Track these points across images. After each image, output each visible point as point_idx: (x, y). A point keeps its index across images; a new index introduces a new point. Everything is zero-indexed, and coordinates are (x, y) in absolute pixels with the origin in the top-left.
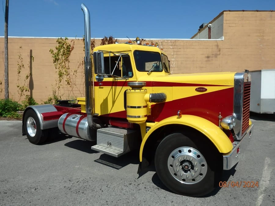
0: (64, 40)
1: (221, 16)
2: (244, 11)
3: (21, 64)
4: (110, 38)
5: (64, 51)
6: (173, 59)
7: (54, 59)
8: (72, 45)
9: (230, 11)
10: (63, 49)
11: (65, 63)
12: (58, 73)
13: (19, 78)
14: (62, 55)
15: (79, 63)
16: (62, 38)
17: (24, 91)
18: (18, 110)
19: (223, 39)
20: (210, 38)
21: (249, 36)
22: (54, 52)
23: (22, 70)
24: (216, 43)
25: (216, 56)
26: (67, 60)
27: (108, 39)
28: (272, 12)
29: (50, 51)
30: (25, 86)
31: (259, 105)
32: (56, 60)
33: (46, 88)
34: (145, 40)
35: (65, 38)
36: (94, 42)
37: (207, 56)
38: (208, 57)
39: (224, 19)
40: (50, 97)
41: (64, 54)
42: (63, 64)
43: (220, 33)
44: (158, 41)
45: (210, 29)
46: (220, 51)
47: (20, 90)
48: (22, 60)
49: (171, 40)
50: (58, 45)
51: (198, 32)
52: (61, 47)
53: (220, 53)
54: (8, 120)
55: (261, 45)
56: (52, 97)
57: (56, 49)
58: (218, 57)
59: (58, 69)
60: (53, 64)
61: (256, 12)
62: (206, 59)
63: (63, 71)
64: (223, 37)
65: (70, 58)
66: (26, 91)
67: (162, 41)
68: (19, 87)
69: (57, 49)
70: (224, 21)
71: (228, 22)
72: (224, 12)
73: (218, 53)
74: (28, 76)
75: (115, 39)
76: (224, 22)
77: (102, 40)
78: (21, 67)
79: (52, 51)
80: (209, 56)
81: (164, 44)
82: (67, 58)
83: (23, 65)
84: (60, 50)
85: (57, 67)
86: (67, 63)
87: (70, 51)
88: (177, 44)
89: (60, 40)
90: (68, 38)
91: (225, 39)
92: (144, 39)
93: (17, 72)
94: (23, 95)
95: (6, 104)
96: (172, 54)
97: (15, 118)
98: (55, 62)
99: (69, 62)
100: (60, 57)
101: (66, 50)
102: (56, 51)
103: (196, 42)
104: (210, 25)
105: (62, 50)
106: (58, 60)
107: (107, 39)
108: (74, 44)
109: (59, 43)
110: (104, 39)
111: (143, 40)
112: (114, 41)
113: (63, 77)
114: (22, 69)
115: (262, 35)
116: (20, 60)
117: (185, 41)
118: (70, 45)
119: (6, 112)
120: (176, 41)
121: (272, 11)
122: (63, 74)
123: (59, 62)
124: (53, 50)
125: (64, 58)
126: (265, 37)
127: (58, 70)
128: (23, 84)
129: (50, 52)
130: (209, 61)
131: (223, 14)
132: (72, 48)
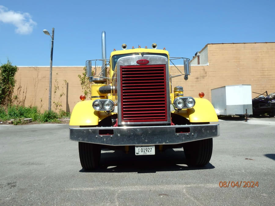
1: (206, 48)
2: (223, 44)
3: (56, 86)
7: (81, 82)
8: (95, 72)
9: (212, 44)
11: (89, 84)
12: (84, 92)
13: (55, 96)
14: (87, 79)
17: (59, 106)
18: (57, 118)
19: (208, 65)
20: (199, 64)
21: (228, 62)
23: (57, 91)
24: (203, 68)
25: (203, 77)
29: (78, 76)
30: (59, 102)
31: (226, 110)
32: (83, 83)
37: (196, 77)
38: (197, 78)
39: (208, 50)
42: (88, 85)
43: (207, 60)
45: (199, 57)
46: (206, 73)
47: (55, 105)
48: (57, 83)
50: (84, 72)
51: (193, 59)
54: (52, 123)
55: (238, 69)
58: (205, 78)
60: (80, 86)
61: (233, 44)
62: (196, 80)
63: (88, 91)
64: (208, 63)
66: (60, 106)
68: (55, 103)
69: (83, 74)
71: (211, 52)
72: (208, 45)
73: (205, 75)
74: (62, 94)
76: (209, 52)
78: (57, 88)
79: (80, 76)
80: (198, 77)
84: (85, 75)
85: (84, 88)
91: (210, 65)
93: (54, 92)
94: (57, 108)
95: (49, 114)
97: (57, 123)
98: (82, 84)
100: (86, 80)
102: (82, 76)
104: (199, 54)
106: (84, 83)
109: (85, 70)
113: (88, 95)
114: (58, 89)
115: (238, 61)
117: (179, 67)
118: (93, 72)
119: (50, 119)
121: (245, 43)
122: (88, 92)
123: (85, 84)
125: (88, 81)
126: (241, 63)
127: (84, 90)
128: (58, 101)
130: (198, 81)
131: (207, 46)
132: (95, 74)
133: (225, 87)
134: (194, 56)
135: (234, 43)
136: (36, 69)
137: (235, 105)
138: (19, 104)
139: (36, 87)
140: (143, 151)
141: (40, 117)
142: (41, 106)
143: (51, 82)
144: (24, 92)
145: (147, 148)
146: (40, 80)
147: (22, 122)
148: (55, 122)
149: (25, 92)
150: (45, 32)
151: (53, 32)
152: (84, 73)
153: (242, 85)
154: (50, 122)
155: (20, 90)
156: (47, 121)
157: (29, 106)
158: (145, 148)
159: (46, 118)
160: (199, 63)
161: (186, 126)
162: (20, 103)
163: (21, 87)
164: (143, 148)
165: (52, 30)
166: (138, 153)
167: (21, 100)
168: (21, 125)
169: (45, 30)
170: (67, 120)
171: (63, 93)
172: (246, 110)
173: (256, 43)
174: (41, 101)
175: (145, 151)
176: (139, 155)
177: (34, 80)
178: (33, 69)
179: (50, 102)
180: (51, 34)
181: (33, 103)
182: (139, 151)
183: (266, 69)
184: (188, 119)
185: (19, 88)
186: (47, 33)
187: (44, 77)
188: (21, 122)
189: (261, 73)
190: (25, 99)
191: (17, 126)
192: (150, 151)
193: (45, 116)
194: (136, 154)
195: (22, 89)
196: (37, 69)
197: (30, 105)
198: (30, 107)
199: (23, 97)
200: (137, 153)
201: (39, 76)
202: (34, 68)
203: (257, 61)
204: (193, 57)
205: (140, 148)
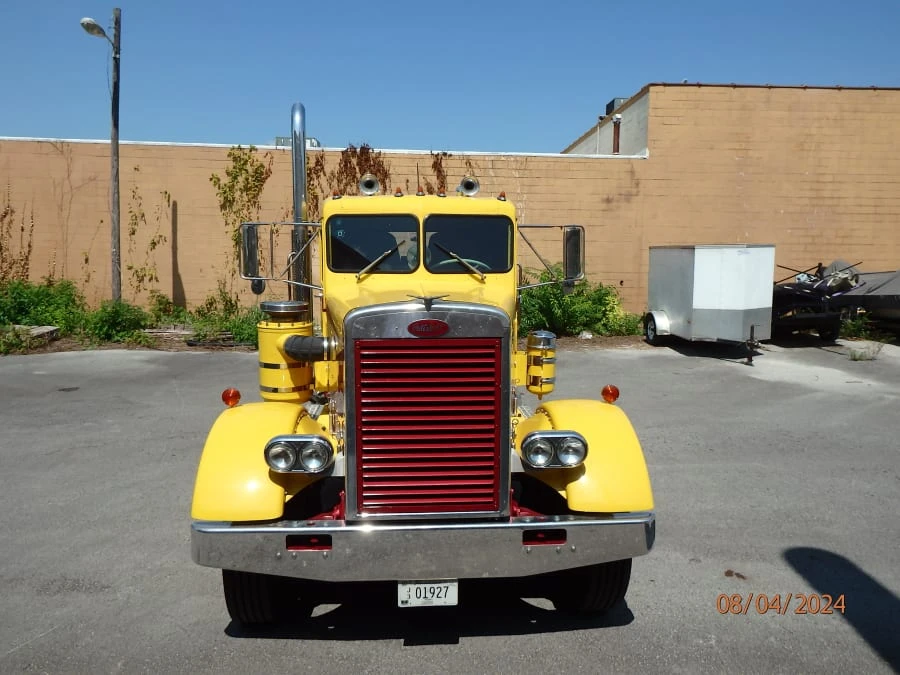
0: (247, 151)
1: (645, 97)
2: (700, 85)
3: (136, 210)
4: (362, 148)
5: (247, 179)
6: (520, 204)
7: (222, 199)
8: (266, 165)
9: (665, 85)
10: (244, 176)
11: (248, 209)
12: (231, 234)
13: (133, 245)
14: (241, 189)
15: (284, 211)
16: (243, 146)
17: (146, 279)
18: (144, 327)
19: (647, 156)
20: (618, 153)
21: (712, 149)
22: (222, 182)
23: (140, 227)
24: (628, 167)
25: (628, 197)
26: (254, 201)
27: (358, 150)
28: (772, 89)
29: (211, 179)
30: (147, 268)
31: (689, 322)
32: (227, 204)
33: (201, 271)
34: (451, 155)
35: (248, 146)
36: (322, 157)
37: (605, 197)
38: (608, 201)
39: (651, 106)
40: (211, 294)
41: (246, 189)
42: (245, 212)
43: (643, 140)
44: (482, 158)
45: (617, 125)
46: (637, 185)
47: (135, 277)
48: (139, 201)
49: (517, 156)
50: (231, 164)
51: (599, 123)
52: (240, 170)
53: (638, 192)
55: (741, 173)
56: (216, 294)
57: (225, 174)
58: (635, 199)
59: (231, 225)
60: (218, 212)
61: (732, 89)
62: (604, 206)
64: (647, 151)
65: (263, 197)
66: (151, 280)
67: (493, 158)
68: (133, 271)
69: (228, 174)
70: (650, 110)
71: (660, 112)
72: (652, 89)
73: (634, 191)
74: (156, 240)
75: (376, 150)
76: (651, 112)
77: (343, 153)
78: (139, 219)
79: (215, 180)
80: (611, 197)
81: (499, 165)
82: (255, 197)
83: (143, 215)
84: (235, 178)
85: (230, 221)
86: (253, 210)
87: (263, 181)
88: (531, 166)
89: (237, 153)
90: (257, 146)
91: (651, 156)
92: (449, 153)
93: (128, 233)
94: (142, 288)
95: (116, 313)
96: (519, 191)
97: (144, 346)
98: (223, 207)
99: (259, 208)
100: (237, 194)
101: (253, 177)
102: (225, 180)
103: (578, 161)
104: (619, 116)
105: (241, 179)
106: (231, 203)
107: (355, 152)
108: (271, 163)
109: (235, 159)
110: (346, 151)
111: (445, 154)
112: (374, 155)
114: (141, 223)
115: (743, 147)
116: (134, 203)
118: (262, 166)
119: (119, 332)
120: (529, 159)
121: (770, 87)
123: (236, 207)
124: (219, 176)
125: (246, 198)
127: (230, 228)
128: (143, 262)
129: (212, 182)
130: (610, 210)
131: (648, 91)
132: (267, 173)
133: (693, 248)
134: (604, 115)
135: (735, 86)
136: (61, 149)
137: (719, 311)
138: (11, 268)
139: (65, 213)
140: (423, 595)
141: (83, 321)
142: (85, 277)
143: (117, 203)
144: (23, 230)
145: (435, 586)
146: (78, 188)
147: (24, 344)
148: (138, 343)
149: (27, 228)
150: (89, 28)
151: (118, 22)
152: (231, 168)
153: (749, 246)
154: (118, 341)
155: (11, 222)
156: (108, 337)
157: (43, 277)
158: (428, 586)
159: (105, 329)
160: (616, 149)
161: (557, 523)
162: (14, 267)
163: (12, 212)
164: (422, 586)
165: (112, 17)
166: (407, 602)
167: (14, 257)
168: (23, 353)
169: (86, 20)
170: (177, 336)
171: (161, 236)
172: (752, 328)
173: (805, 88)
174: (87, 261)
175: (429, 595)
176: (408, 605)
177: (55, 188)
178: (52, 149)
179: (116, 272)
180: (111, 33)
181: (59, 268)
182: (409, 596)
183: (829, 178)
184: (563, 493)
185: (6, 214)
186: (95, 31)
187: (91, 179)
188: (22, 342)
189: (812, 189)
190: (29, 251)
191: (9, 358)
192: (442, 594)
193: (104, 322)
194: (400, 605)
195: (17, 217)
196: (65, 148)
197: (47, 276)
198: (50, 282)
199: (22, 247)
200: (402, 602)
201: (74, 176)
202: (55, 146)
203: (803, 150)
204: (601, 118)
205: (413, 587)
